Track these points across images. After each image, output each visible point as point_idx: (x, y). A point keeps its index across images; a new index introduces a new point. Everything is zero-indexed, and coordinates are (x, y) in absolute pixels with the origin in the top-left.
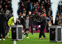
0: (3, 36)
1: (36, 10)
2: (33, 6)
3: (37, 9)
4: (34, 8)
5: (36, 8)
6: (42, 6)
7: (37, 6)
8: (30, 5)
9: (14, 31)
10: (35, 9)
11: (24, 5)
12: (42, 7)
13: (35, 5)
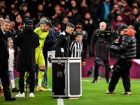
0: (28, 85)
1: (120, 18)
4: (115, 13)
7: (123, 9)
8: (103, 5)
9: (59, 74)
10: (116, 15)
11: (86, 4)
12: (136, 10)
13: (116, 6)
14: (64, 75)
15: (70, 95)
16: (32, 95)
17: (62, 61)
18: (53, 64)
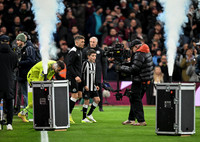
2: (103, 20)
3: (117, 28)
4: (108, 25)
5: (112, 25)
6: (133, 18)
8: (94, 16)
13: (109, 17)
14: (48, 102)
15: (55, 127)
16: (9, 127)
17: (46, 86)
18: (35, 89)
